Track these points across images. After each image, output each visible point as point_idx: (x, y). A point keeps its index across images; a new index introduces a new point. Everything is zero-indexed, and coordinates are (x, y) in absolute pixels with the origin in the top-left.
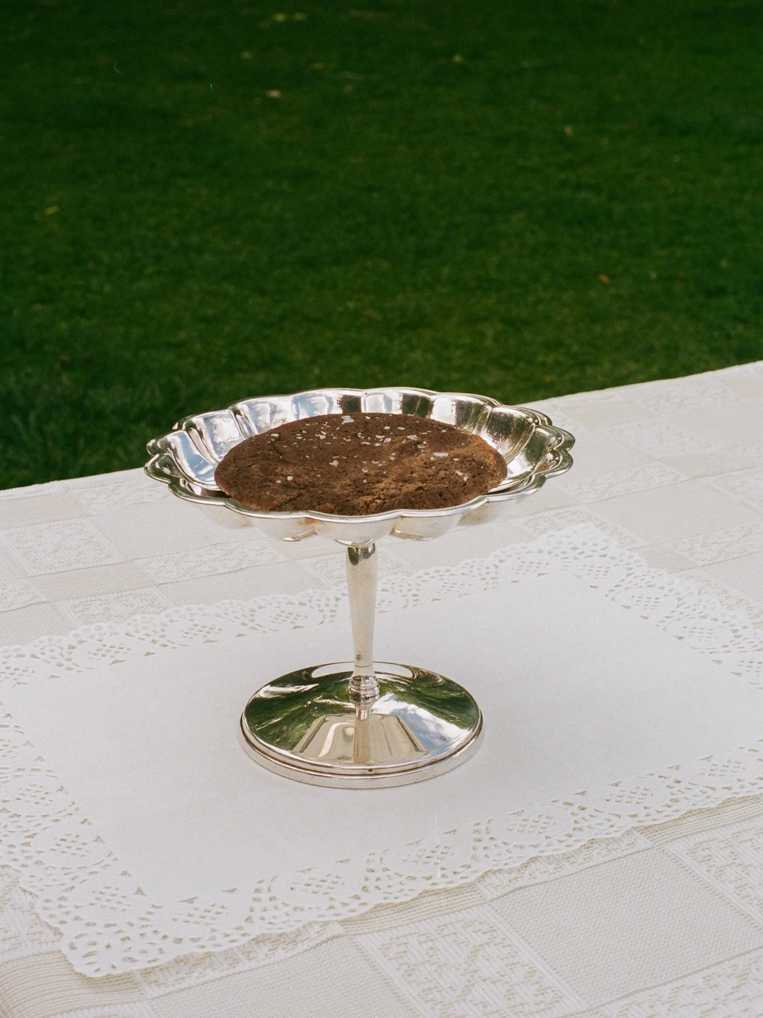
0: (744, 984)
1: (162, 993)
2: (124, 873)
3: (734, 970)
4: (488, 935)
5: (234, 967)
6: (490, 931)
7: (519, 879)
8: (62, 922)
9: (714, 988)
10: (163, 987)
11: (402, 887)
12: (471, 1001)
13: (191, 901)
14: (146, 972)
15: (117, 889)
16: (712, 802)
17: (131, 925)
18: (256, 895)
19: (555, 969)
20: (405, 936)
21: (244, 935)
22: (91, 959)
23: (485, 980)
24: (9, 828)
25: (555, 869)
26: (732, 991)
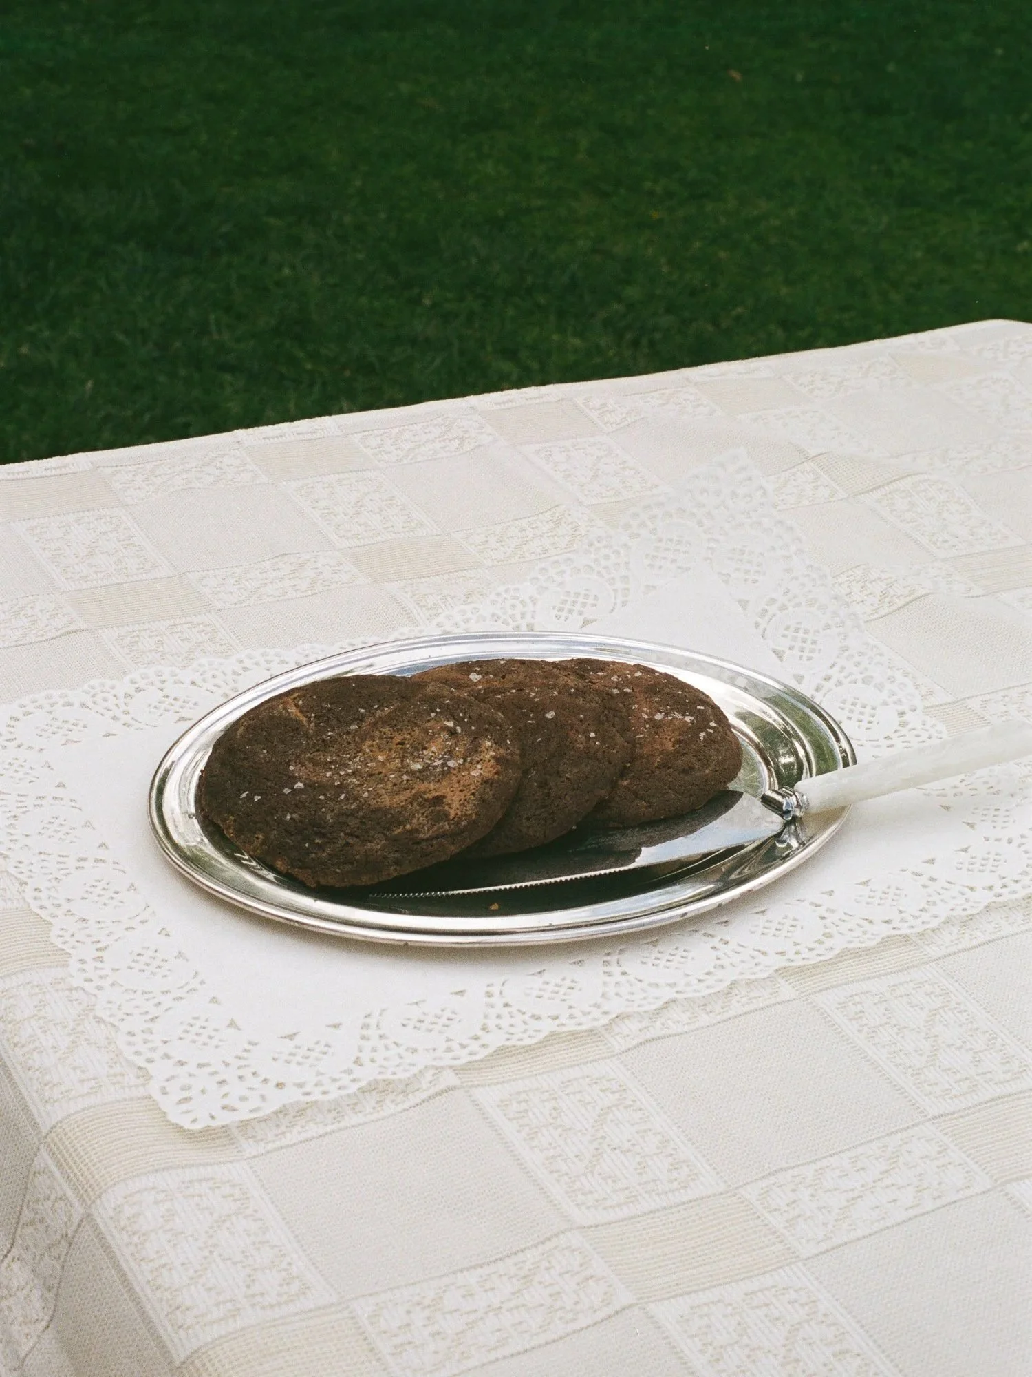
0: (893, 1168)
1: (262, 1151)
2: (214, 1000)
3: (883, 1151)
4: (617, 1096)
5: (339, 1122)
6: (619, 1091)
7: (650, 1028)
8: (150, 1061)
9: (861, 1172)
10: (262, 1144)
11: (526, 1027)
12: (600, 1174)
13: (291, 1037)
14: (244, 1125)
15: (207, 1021)
16: (869, 939)
17: (227, 1065)
18: (365, 1032)
19: (690, 1140)
20: (525, 1091)
21: (354, 1080)
22: (184, 1107)
23: (615, 1149)
24: (77, 937)
25: (690, 1018)
26: (881, 1176)
